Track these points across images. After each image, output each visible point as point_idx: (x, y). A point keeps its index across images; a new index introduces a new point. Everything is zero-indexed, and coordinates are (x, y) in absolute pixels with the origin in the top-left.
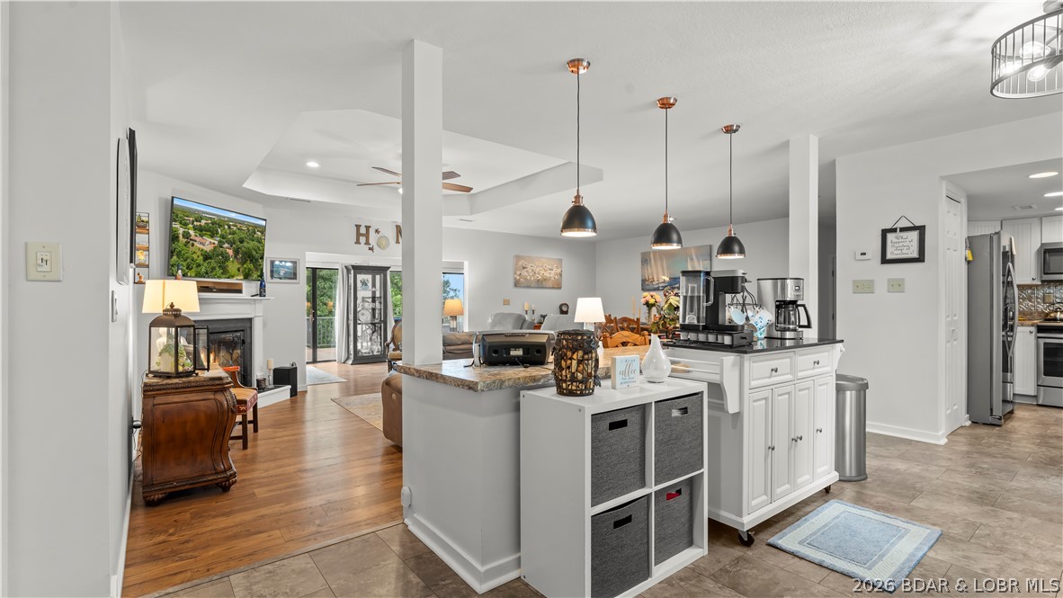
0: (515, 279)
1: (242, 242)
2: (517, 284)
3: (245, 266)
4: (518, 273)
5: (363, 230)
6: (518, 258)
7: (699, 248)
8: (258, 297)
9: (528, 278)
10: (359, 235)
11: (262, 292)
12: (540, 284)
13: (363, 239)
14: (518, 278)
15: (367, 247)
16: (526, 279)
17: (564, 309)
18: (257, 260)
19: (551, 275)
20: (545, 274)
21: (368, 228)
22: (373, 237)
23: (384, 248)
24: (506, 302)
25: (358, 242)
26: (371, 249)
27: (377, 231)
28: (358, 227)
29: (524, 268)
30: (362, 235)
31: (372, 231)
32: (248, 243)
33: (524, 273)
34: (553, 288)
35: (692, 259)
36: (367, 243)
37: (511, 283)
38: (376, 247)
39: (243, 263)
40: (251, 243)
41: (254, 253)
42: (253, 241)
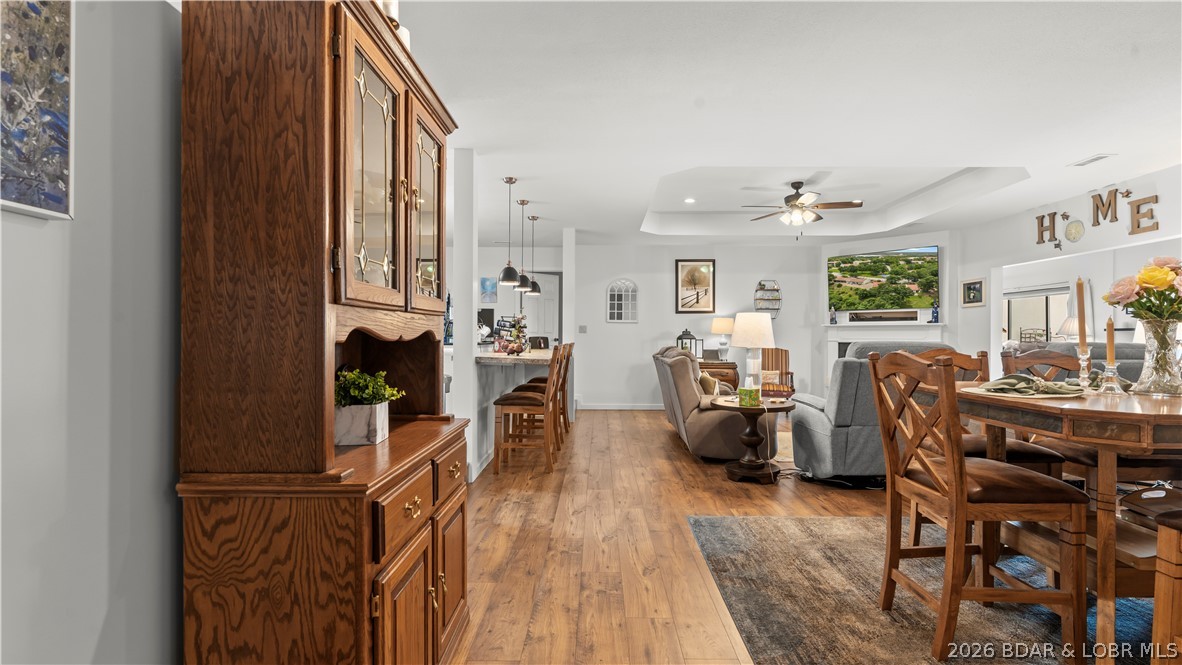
5: (1047, 222)
11: (936, 319)
13: (1047, 235)
15: (1052, 244)
21: (1053, 216)
25: (1041, 240)
26: (1058, 246)
27: (1065, 217)
31: (1058, 219)
36: (1053, 238)
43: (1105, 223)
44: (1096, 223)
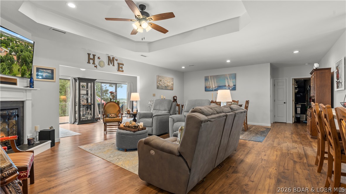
0: (157, 85)
1: (22, 52)
2: (158, 88)
3: (22, 67)
4: (159, 83)
5: (91, 57)
6: (159, 76)
7: (231, 74)
8: (29, 88)
9: (162, 85)
10: (89, 59)
11: (31, 85)
12: (166, 88)
13: (91, 61)
14: (158, 85)
15: (94, 65)
16: (161, 85)
17: (175, 98)
18: (29, 64)
19: (170, 84)
20: (168, 84)
21: (94, 56)
22: (97, 61)
23: (102, 67)
24: (154, 95)
25: (89, 62)
26: (96, 67)
27: (99, 58)
28: (89, 54)
29: (161, 81)
30: (91, 59)
32: (25, 53)
33: (161, 83)
34: (170, 90)
35: (227, 79)
36: (94, 63)
37: (156, 87)
38: (98, 66)
39: (21, 66)
40: (27, 53)
41: (27, 59)
42: (27, 51)
43: (111, 65)
44: (109, 64)
